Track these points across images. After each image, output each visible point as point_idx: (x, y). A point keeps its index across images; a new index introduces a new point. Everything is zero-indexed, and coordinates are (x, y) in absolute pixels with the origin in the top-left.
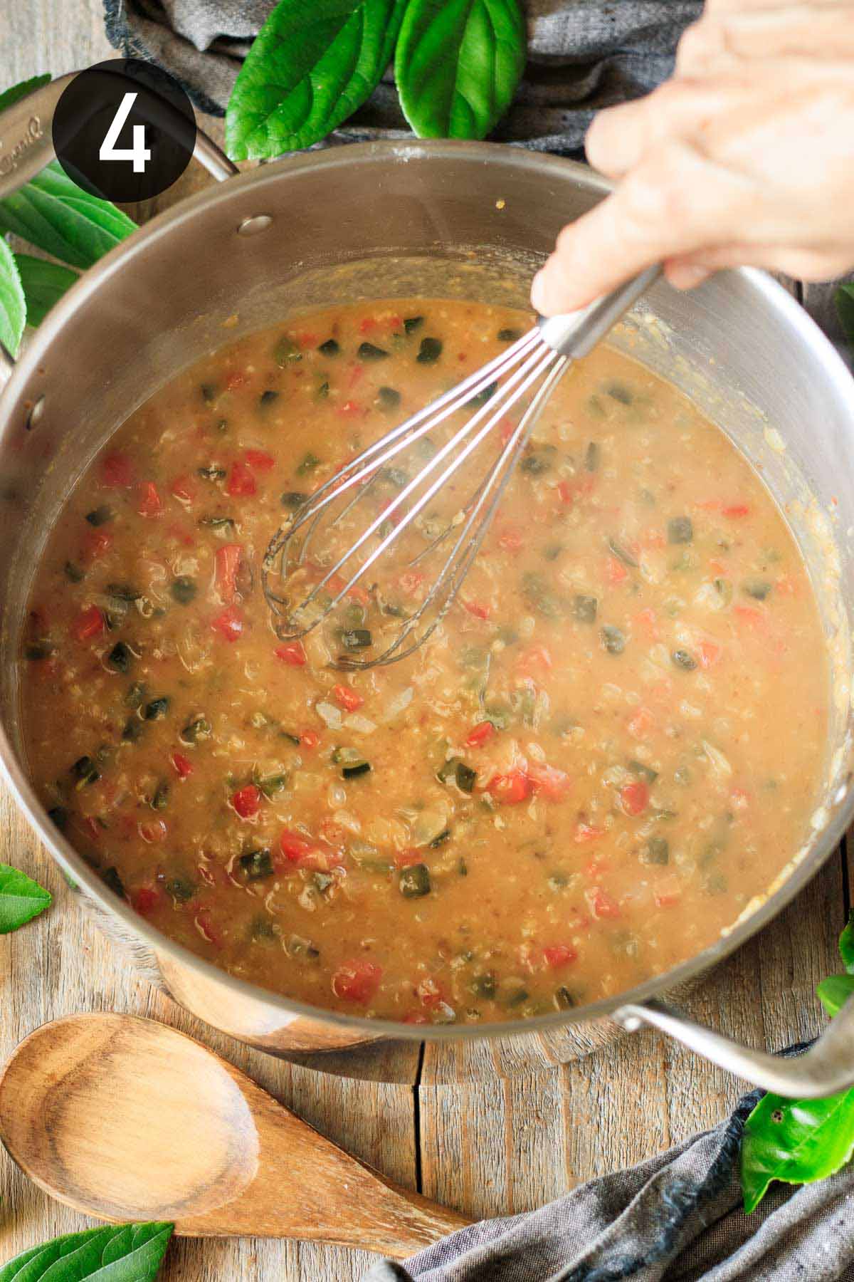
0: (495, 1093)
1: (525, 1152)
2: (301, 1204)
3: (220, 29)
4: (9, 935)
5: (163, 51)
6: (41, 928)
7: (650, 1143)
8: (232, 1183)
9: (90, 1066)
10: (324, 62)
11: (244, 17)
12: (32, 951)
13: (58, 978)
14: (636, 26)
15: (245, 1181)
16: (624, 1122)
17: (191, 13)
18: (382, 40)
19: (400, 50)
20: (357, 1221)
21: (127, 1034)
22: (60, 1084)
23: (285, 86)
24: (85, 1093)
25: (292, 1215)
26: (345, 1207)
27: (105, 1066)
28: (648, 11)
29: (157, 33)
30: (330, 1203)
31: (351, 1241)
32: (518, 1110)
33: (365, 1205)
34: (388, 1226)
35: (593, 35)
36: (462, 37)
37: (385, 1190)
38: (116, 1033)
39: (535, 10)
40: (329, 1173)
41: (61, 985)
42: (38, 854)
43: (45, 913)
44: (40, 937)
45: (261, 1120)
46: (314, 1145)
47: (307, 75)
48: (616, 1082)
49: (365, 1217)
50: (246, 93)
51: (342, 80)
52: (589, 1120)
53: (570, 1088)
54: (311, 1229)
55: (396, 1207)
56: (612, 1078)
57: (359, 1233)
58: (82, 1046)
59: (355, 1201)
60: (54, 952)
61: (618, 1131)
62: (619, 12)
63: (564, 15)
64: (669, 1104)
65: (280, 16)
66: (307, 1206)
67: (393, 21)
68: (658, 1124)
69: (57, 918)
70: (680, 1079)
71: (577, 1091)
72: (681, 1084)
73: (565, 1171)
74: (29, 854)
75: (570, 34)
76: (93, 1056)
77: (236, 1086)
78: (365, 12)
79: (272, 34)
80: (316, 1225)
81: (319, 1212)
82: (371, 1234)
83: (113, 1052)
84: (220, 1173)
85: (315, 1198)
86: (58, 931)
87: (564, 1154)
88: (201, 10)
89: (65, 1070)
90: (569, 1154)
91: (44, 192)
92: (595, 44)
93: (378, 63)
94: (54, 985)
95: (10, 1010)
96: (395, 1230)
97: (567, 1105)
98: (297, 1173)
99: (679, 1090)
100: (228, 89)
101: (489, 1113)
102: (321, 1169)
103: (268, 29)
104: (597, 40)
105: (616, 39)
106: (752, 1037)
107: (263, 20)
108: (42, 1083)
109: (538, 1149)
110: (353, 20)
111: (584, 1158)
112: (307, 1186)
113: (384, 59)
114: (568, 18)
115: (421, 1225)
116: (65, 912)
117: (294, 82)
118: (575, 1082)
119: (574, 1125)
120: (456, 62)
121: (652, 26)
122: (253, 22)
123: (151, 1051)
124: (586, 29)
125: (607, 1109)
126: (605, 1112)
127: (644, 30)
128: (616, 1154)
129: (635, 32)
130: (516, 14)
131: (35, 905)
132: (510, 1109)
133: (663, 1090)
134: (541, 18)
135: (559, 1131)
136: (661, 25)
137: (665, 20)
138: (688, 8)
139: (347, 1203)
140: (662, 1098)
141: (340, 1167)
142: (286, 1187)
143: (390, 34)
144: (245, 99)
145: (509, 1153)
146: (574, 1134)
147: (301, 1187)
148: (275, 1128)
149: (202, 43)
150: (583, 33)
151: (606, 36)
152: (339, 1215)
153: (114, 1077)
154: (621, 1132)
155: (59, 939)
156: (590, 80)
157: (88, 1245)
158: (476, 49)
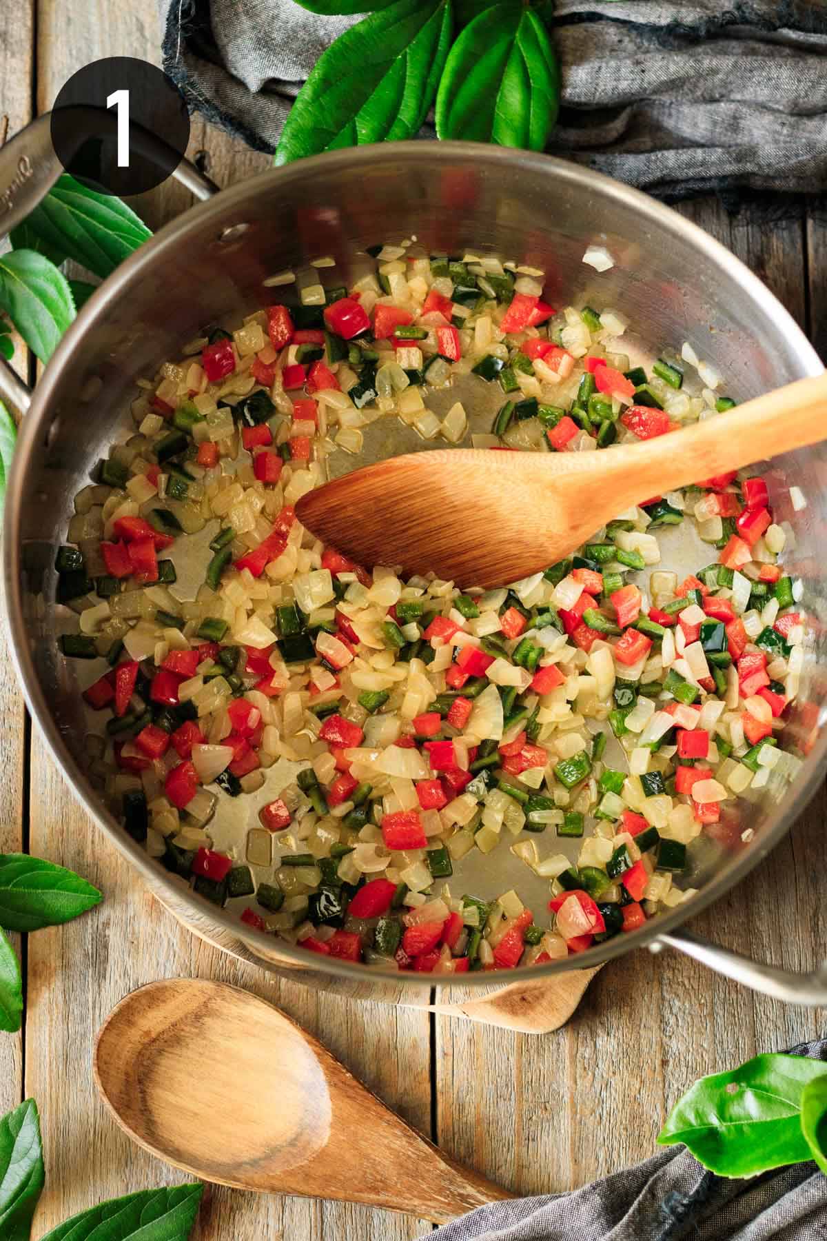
0: (507, 1085)
1: (533, 1140)
2: (365, 1172)
3: (271, 74)
4: (61, 927)
5: (217, 91)
6: (91, 923)
7: (648, 1135)
8: (304, 1148)
9: (183, 1027)
10: (369, 106)
11: (294, 63)
12: (82, 944)
13: (105, 970)
14: (664, 78)
15: (316, 1147)
16: (624, 1115)
17: (244, 57)
18: (424, 85)
19: (441, 98)
20: (415, 1193)
21: (219, 1000)
22: (154, 1041)
23: (332, 129)
24: (177, 1051)
25: (356, 1182)
26: (405, 1179)
27: (196, 1027)
28: (676, 63)
29: (212, 73)
30: (391, 1173)
31: (408, 1210)
32: (527, 1101)
33: (423, 1179)
34: (443, 1199)
35: (624, 85)
36: (499, 86)
37: (443, 1165)
38: (210, 999)
39: (569, 58)
40: (393, 1146)
41: (108, 976)
42: (88, 852)
43: (95, 908)
44: (90, 931)
45: (335, 1092)
46: (381, 1118)
47: (353, 118)
48: (617, 1076)
49: (423, 1189)
50: (294, 136)
51: (384, 125)
52: (593, 1111)
53: (576, 1082)
54: (373, 1196)
55: (451, 1183)
56: (614, 1073)
57: (416, 1203)
58: (178, 1008)
59: (415, 1175)
60: (102, 944)
61: (619, 1123)
62: (648, 64)
63: (596, 65)
64: (666, 1099)
65: (328, 61)
66: (372, 1175)
67: (435, 68)
68: (655, 1117)
69: (106, 913)
70: (677, 1076)
71: (582, 1084)
72: (677, 1080)
73: (569, 1158)
74: (80, 853)
75: (601, 84)
76: (186, 1018)
77: (315, 1058)
78: (408, 58)
79: (320, 79)
80: (378, 1193)
81: (381, 1181)
82: (428, 1206)
83: (205, 1015)
84: (294, 1136)
85: (379, 1168)
86: (107, 925)
87: (569, 1143)
88: (254, 55)
89: (160, 1028)
90: (573, 1143)
91: (101, 227)
92: (625, 94)
93: (420, 107)
94: (101, 976)
95: (60, 998)
96: (449, 1204)
97: (572, 1098)
98: (365, 1144)
99: (675, 1086)
100: (277, 127)
101: (501, 1103)
102: (386, 1141)
103: (317, 74)
104: (627, 91)
105: (645, 89)
106: (743, 1038)
107: (313, 64)
108: (138, 1038)
109: (545, 1138)
110: (397, 65)
111: (587, 1147)
112: (372, 1156)
113: (426, 104)
114: (600, 68)
115: (472, 1201)
116: (113, 907)
117: (340, 125)
118: (581, 1076)
119: (578, 1116)
120: (494, 109)
121: (680, 78)
122: (303, 67)
123: (241, 1018)
124: (618, 80)
125: (609, 1102)
126: (607, 1106)
127: (673, 81)
128: (616, 1144)
129: (662, 83)
130: (551, 63)
131: (87, 902)
132: (520, 1100)
133: (661, 1085)
134: (574, 67)
135: (565, 1123)
136: (689, 78)
137: (692, 73)
138: (714, 62)
139: (408, 1175)
140: (660, 1093)
141: (404, 1141)
142: (354, 1156)
143: (432, 80)
144: (293, 142)
145: (519, 1142)
146: (578, 1123)
147: (367, 1157)
148: (347, 1100)
149: (254, 86)
150: (615, 83)
151: (636, 86)
152: (399, 1186)
153: (204, 1038)
154: (621, 1123)
155: (107, 932)
156: (618, 125)
157: (127, 1209)
158: (512, 97)
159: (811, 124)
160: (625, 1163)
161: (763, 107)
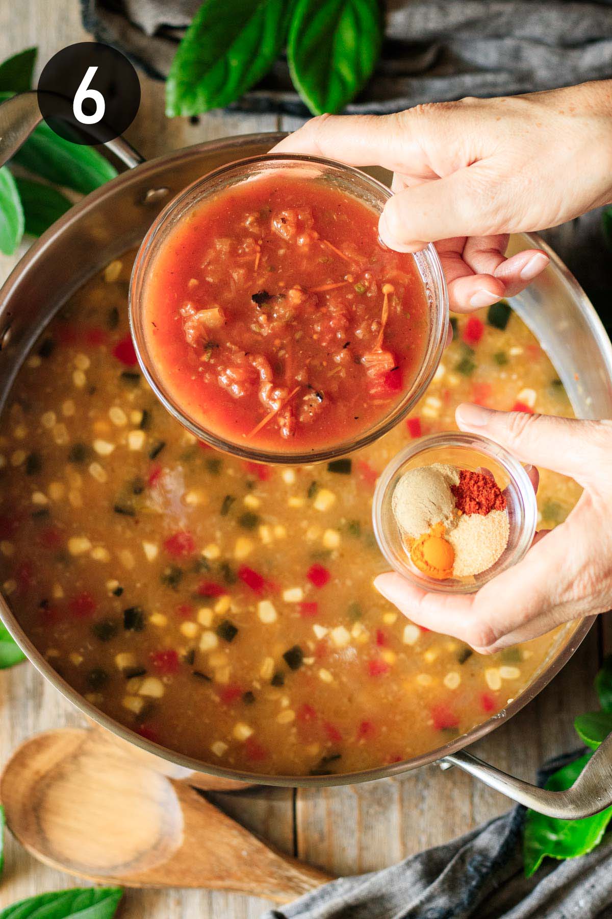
2: (213, 865)
3: (162, 20)
4: (7, 670)
5: (122, 34)
8: (164, 850)
9: (64, 765)
10: (237, 44)
11: (180, 11)
12: (24, 682)
13: (42, 701)
15: (173, 849)
17: (142, 9)
20: (252, 878)
21: (91, 743)
22: (43, 778)
23: (209, 61)
24: (61, 784)
25: (206, 873)
26: (243, 867)
27: (75, 765)
30: (233, 864)
31: (246, 891)
33: (257, 866)
34: (273, 881)
36: (337, 28)
37: (272, 855)
38: (83, 742)
40: (232, 843)
41: (44, 706)
45: (185, 805)
46: (223, 823)
47: (225, 53)
49: (258, 874)
50: (182, 67)
51: (250, 58)
52: (416, 806)
54: (220, 883)
55: (279, 868)
57: (253, 886)
58: (59, 751)
59: (251, 863)
60: (39, 683)
62: (451, 10)
63: (409, 10)
65: (206, 12)
66: (217, 866)
76: (66, 758)
79: (201, 24)
80: (223, 880)
81: (225, 871)
82: (261, 886)
83: (81, 755)
84: (156, 842)
85: (222, 861)
88: (149, 6)
89: (47, 768)
94: (39, 706)
96: (279, 884)
98: (211, 843)
100: (169, 62)
102: (227, 840)
103: (198, 20)
107: (194, 13)
108: (30, 777)
110: (259, 13)
112: (217, 853)
114: (412, 13)
115: (297, 881)
117: (216, 59)
122: (186, 14)
124: (426, 22)
127: (467, 22)
129: (462, 23)
130: (375, 9)
134: (394, 13)
136: (480, 19)
137: (483, 16)
139: (245, 864)
141: (241, 839)
142: (203, 853)
143: (285, 24)
144: (181, 72)
145: (360, 829)
147: (212, 853)
148: (195, 811)
149: (150, 29)
150: (424, 25)
151: (440, 27)
152: (239, 873)
153: (82, 773)
156: (429, 57)
157: (61, 900)
158: (347, 36)
159: (574, 54)
160: (440, 840)
161: (537, 42)
